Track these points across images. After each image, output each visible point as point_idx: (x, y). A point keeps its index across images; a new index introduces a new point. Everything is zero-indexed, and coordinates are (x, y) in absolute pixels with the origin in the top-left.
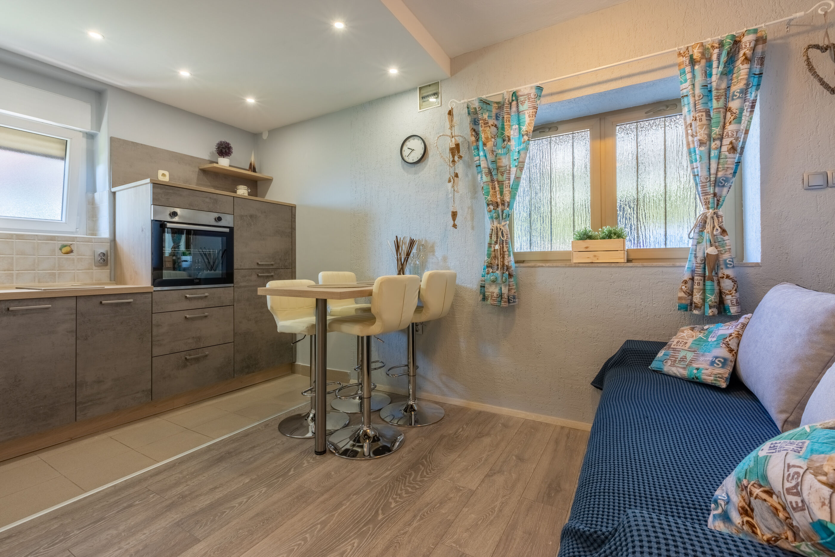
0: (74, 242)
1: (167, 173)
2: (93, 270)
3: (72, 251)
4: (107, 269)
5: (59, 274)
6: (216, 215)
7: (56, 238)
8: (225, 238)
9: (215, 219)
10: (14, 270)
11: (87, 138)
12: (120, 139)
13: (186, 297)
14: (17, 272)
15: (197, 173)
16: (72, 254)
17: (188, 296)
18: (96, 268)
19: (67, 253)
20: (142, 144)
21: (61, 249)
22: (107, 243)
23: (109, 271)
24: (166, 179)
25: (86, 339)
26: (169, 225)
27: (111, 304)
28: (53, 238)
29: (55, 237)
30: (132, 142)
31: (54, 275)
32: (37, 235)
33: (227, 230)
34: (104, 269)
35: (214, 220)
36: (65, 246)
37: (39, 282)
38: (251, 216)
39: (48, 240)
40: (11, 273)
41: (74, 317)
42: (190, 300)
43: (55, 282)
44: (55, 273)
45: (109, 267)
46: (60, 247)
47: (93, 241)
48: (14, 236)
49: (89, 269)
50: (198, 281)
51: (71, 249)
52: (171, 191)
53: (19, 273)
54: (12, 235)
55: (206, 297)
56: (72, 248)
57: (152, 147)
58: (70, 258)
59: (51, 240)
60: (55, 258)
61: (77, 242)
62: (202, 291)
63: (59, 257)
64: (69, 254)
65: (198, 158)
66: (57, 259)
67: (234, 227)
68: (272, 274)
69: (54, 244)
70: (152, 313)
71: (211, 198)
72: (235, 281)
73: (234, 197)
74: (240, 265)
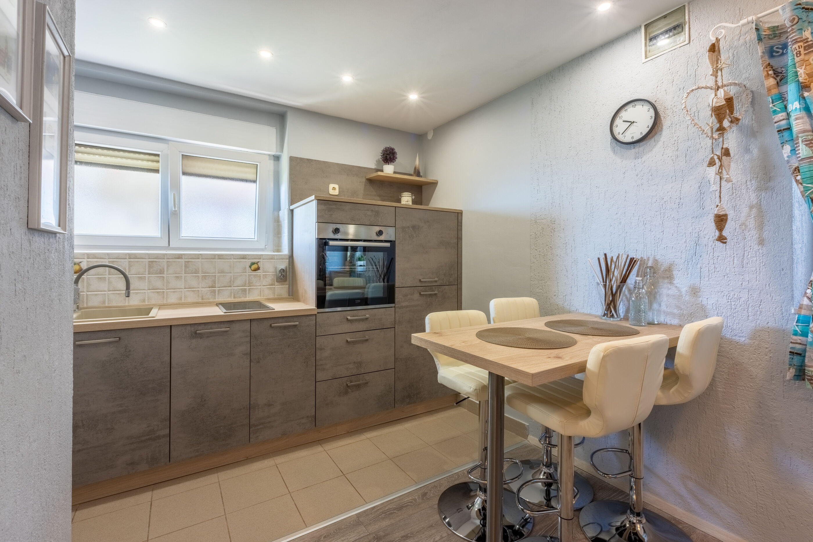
0: (260, 259)
1: (337, 186)
2: (275, 285)
3: (258, 269)
4: (286, 285)
5: (249, 289)
6: (377, 229)
7: (247, 256)
8: (386, 253)
9: (377, 233)
10: (217, 287)
11: (274, 160)
12: (297, 158)
13: (347, 319)
14: (218, 288)
15: (364, 183)
16: (259, 271)
17: (349, 318)
18: (278, 284)
19: (255, 270)
20: (315, 160)
21: (250, 267)
22: (287, 259)
23: (287, 286)
24: (336, 192)
25: (258, 362)
26: (331, 243)
27: (280, 327)
28: (244, 257)
29: (246, 255)
30: (308, 159)
31: (245, 290)
32: (233, 255)
33: (388, 245)
34: (284, 285)
35: (375, 234)
36: (253, 264)
37: (235, 298)
38: (414, 227)
39: (241, 259)
40: (214, 290)
41: (248, 339)
42: (351, 323)
44: (246, 289)
45: (287, 282)
46: (249, 264)
47: (275, 258)
48: (217, 256)
49: (272, 285)
50: (359, 301)
51: (258, 266)
52: (334, 207)
53: (220, 289)
54: (215, 255)
55: (367, 319)
56: (259, 265)
57: (324, 162)
58: (257, 275)
59: (243, 259)
60: (246, 275)
61: (263, 259)
62: (363, 312)
63: (249, 275)
64: (256, 271)
65: (365, 168)
66: (247, 276)
67: (395, 241)
68: (436, 292)
69: (246, 261)
70: (316, 336)
71: (372, 210)
72: (396, 300)
73: (396, 207)
74: (402, 283)
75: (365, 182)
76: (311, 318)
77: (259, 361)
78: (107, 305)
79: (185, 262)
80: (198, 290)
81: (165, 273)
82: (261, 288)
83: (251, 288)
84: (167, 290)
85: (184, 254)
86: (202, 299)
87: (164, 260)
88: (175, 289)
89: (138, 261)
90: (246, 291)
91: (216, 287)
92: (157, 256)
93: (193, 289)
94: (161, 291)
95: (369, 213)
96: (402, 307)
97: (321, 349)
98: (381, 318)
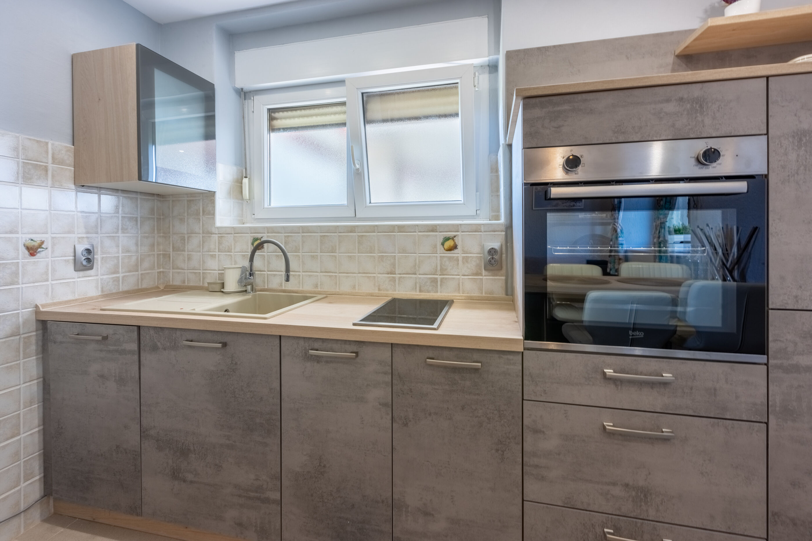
0: (458, 231)
2: (482, 276)
3: (455, 247)
4: (501, 276)
5: (442, 279)
6: (700, 146)
7: (438, 227)
8: (732, 213)
9: (697, 158)
10: (397, 273)
13: (604, 374)
14: (399, 276)
16: (456, 251)
17: (610, 372)
18: (487, 273)
19: (450, 249)
21: (443, 244)
22: (502, 231)
23: (504, 278)
26: (558, 192)
28: (433, 229)
29: (436, 226)
31: (435, 281)
32: (417, 225)
33: (741, 186)
34: (497, 275)
35: (693, 162)
36: (447, 239)
37: (421, 291)
39: (430, 232)
40: (393, 277)
41: (388, 378)
42: (616, 385)
43: (437, 292)
44: (436, 279)
45: (504, 271)
46: (441, 240)
47: (482, 229)
48: (396, 228)
49: (477, 274)
51: (455, 243)
53: (401, 277)
54: (393, 226)
55: (666, 383)
56: (456, 241)
58: (453, 257)
59: (433, 231)
60: (437, 257)
61: (462, 232)
63: (441, 256)
64: (452, 252)
65: (672, 33)
66: (439, 258)
67: (767, 176)
69: (436, 236)
70: (523, 399)
71: (681, 99)
72: (773, 346)
73: (768, 77)
74: (796, 297)
75: (673, 63)
76: (511, 357)
77: (407, 424)
78: (283, 288)
79: (359, 236)
80: (374, 277)
81: (337, 251)
82: (459, 279)
83: (444, 278)
84: (340, 275)
85: (357, 226)
86: (379, 290)
87: (336, 234)
88: (347, 273)
89: (310, 236)
90: (437, 282)
91: (395, 274)
92: (329, 229)
93: (367, 275)
94: (334, 274)
95: (671, 107)
96: (796, 369)
97: (536, 431)
98: (715, 390)
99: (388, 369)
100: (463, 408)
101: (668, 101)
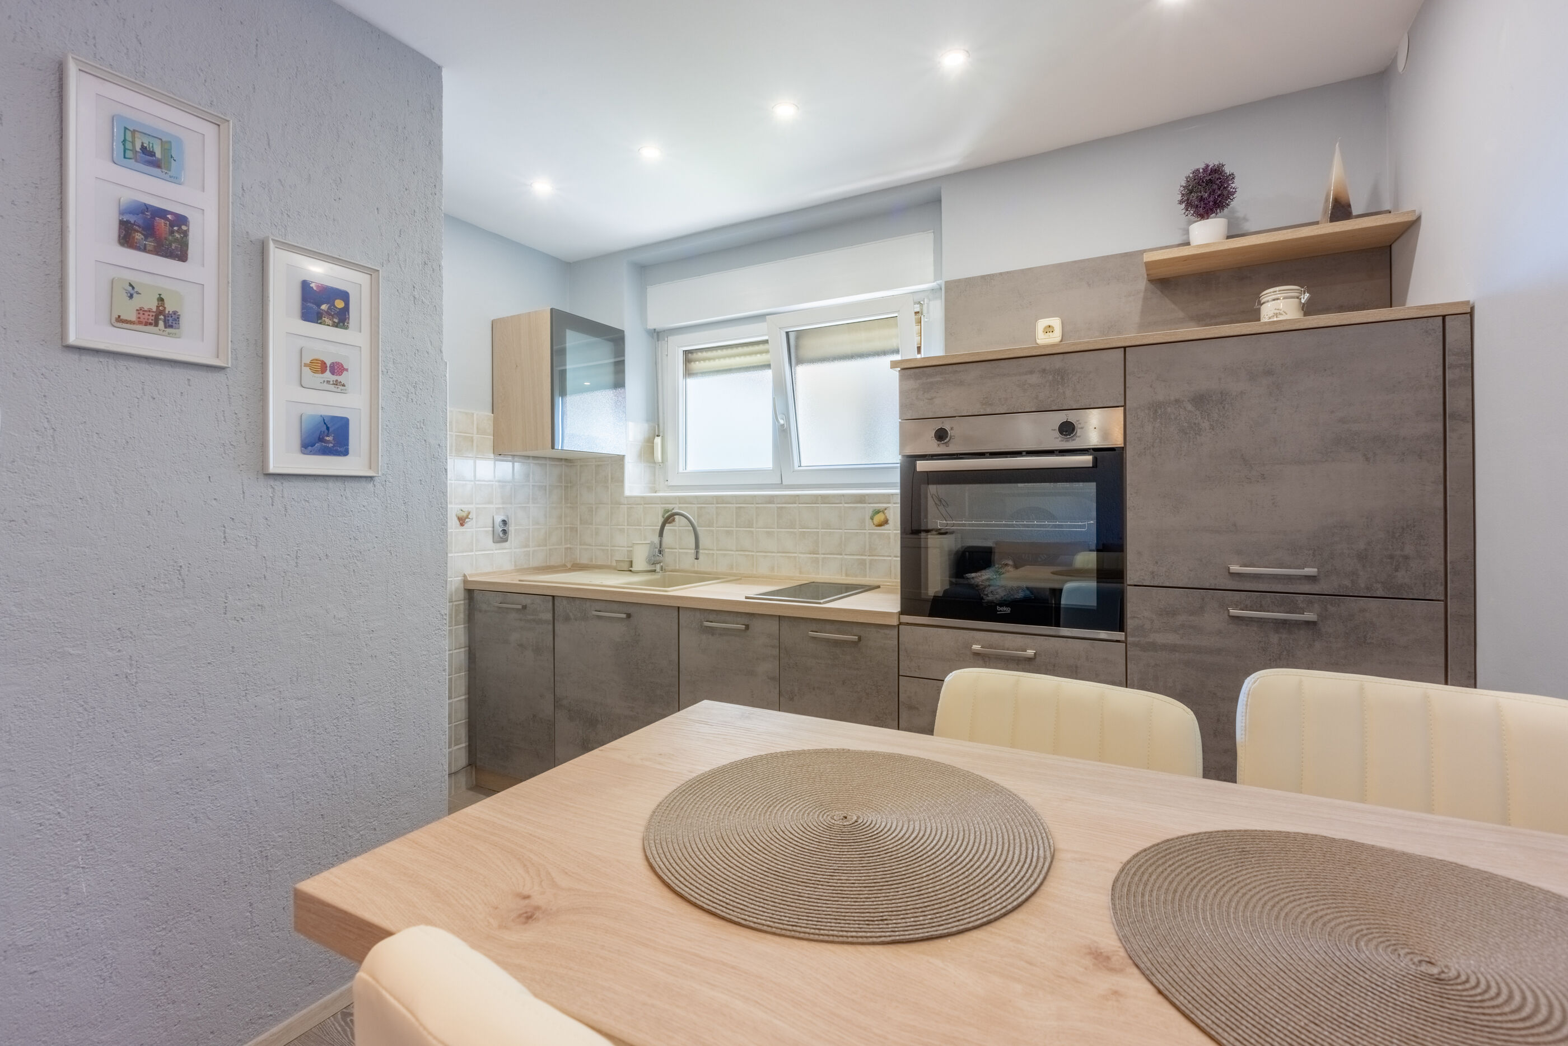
0: (889, 503)
3: (886, 521)
5: (871, 561)
6: (1060, 418)
7: (867, 497)
9: (1055, 432)
10: (820, 553)
12: (959, 281)
13: (973, 649)
14: (823, 556)
15: (1142, 295)
16: (886, 527)
17: (977, 647)
19: (880, 525)
20: (1001, 274)
21: (872, 518)
24: (1055, 337)
27: (827, 641)
28: (861, 499)
29: (864, 495)
30: (983, 277)
31: (862, 563)
32: (843, 495)
33: (1087, 460)
35: (1053, 434)
36: (877, 512)
37: (847, 575)
39: (857, 503)
40: (817, 558)
41: (775, 652)
42: (985, 662)
43: (865, 576)
44: (865, 560)
46: (871, 513)
50: (1007, 610)
51: (886, 517)
52: (938, 378)
53: (825, 558)
54: (816, 496)
55: (1030, 659)
56: (887, 514)
57: (1023, 272)
58: (885, 533)
59: (861, 502)
60: (865, 533)
61: (894, 503)
62: (1019, 640)
63: (869, 533)
64: (883, 527)
66: (867, 536)
67: (1122, 449)
68: (1309, 616)
69: (864, 508)
70: (899, 675)
71: (1044, 371)
72: (1130, 623)
73: (1125, 348)
74: (1153, 573)
75: (1146, 289)
78: (696, 569)
79: (778, 508)
80: (795, 557)
81: (754, 525)
82: (890, 560)
83: (873, 559)
84: (757, 554)
85: (777, 496)
86: (801, 572)
87: (753, 505)
88: (765, 552)
89: (725, 507)
90: (866, 564)
91: (818, 554)
92: (745, 500)
93: (788, 555)
94: (751, 553)
95: (1034, 379)
96: (1153, 647)
97: (911, 707)
98: (1076, 667)
99: (776, 642)
100: (844, 683)
101: (1031, 372)
